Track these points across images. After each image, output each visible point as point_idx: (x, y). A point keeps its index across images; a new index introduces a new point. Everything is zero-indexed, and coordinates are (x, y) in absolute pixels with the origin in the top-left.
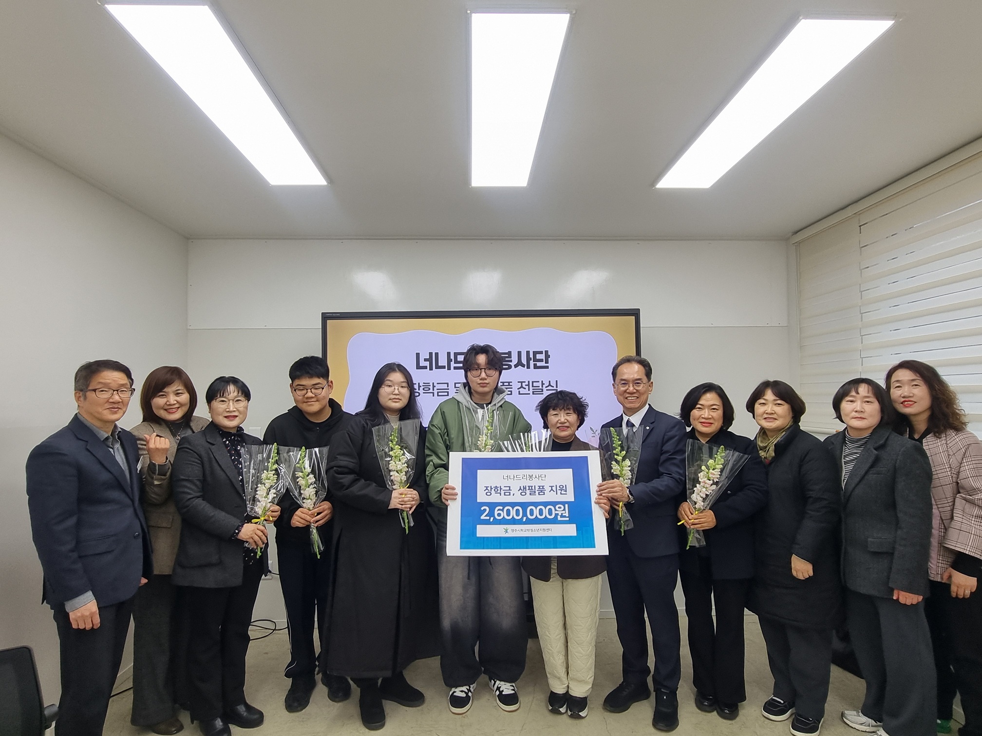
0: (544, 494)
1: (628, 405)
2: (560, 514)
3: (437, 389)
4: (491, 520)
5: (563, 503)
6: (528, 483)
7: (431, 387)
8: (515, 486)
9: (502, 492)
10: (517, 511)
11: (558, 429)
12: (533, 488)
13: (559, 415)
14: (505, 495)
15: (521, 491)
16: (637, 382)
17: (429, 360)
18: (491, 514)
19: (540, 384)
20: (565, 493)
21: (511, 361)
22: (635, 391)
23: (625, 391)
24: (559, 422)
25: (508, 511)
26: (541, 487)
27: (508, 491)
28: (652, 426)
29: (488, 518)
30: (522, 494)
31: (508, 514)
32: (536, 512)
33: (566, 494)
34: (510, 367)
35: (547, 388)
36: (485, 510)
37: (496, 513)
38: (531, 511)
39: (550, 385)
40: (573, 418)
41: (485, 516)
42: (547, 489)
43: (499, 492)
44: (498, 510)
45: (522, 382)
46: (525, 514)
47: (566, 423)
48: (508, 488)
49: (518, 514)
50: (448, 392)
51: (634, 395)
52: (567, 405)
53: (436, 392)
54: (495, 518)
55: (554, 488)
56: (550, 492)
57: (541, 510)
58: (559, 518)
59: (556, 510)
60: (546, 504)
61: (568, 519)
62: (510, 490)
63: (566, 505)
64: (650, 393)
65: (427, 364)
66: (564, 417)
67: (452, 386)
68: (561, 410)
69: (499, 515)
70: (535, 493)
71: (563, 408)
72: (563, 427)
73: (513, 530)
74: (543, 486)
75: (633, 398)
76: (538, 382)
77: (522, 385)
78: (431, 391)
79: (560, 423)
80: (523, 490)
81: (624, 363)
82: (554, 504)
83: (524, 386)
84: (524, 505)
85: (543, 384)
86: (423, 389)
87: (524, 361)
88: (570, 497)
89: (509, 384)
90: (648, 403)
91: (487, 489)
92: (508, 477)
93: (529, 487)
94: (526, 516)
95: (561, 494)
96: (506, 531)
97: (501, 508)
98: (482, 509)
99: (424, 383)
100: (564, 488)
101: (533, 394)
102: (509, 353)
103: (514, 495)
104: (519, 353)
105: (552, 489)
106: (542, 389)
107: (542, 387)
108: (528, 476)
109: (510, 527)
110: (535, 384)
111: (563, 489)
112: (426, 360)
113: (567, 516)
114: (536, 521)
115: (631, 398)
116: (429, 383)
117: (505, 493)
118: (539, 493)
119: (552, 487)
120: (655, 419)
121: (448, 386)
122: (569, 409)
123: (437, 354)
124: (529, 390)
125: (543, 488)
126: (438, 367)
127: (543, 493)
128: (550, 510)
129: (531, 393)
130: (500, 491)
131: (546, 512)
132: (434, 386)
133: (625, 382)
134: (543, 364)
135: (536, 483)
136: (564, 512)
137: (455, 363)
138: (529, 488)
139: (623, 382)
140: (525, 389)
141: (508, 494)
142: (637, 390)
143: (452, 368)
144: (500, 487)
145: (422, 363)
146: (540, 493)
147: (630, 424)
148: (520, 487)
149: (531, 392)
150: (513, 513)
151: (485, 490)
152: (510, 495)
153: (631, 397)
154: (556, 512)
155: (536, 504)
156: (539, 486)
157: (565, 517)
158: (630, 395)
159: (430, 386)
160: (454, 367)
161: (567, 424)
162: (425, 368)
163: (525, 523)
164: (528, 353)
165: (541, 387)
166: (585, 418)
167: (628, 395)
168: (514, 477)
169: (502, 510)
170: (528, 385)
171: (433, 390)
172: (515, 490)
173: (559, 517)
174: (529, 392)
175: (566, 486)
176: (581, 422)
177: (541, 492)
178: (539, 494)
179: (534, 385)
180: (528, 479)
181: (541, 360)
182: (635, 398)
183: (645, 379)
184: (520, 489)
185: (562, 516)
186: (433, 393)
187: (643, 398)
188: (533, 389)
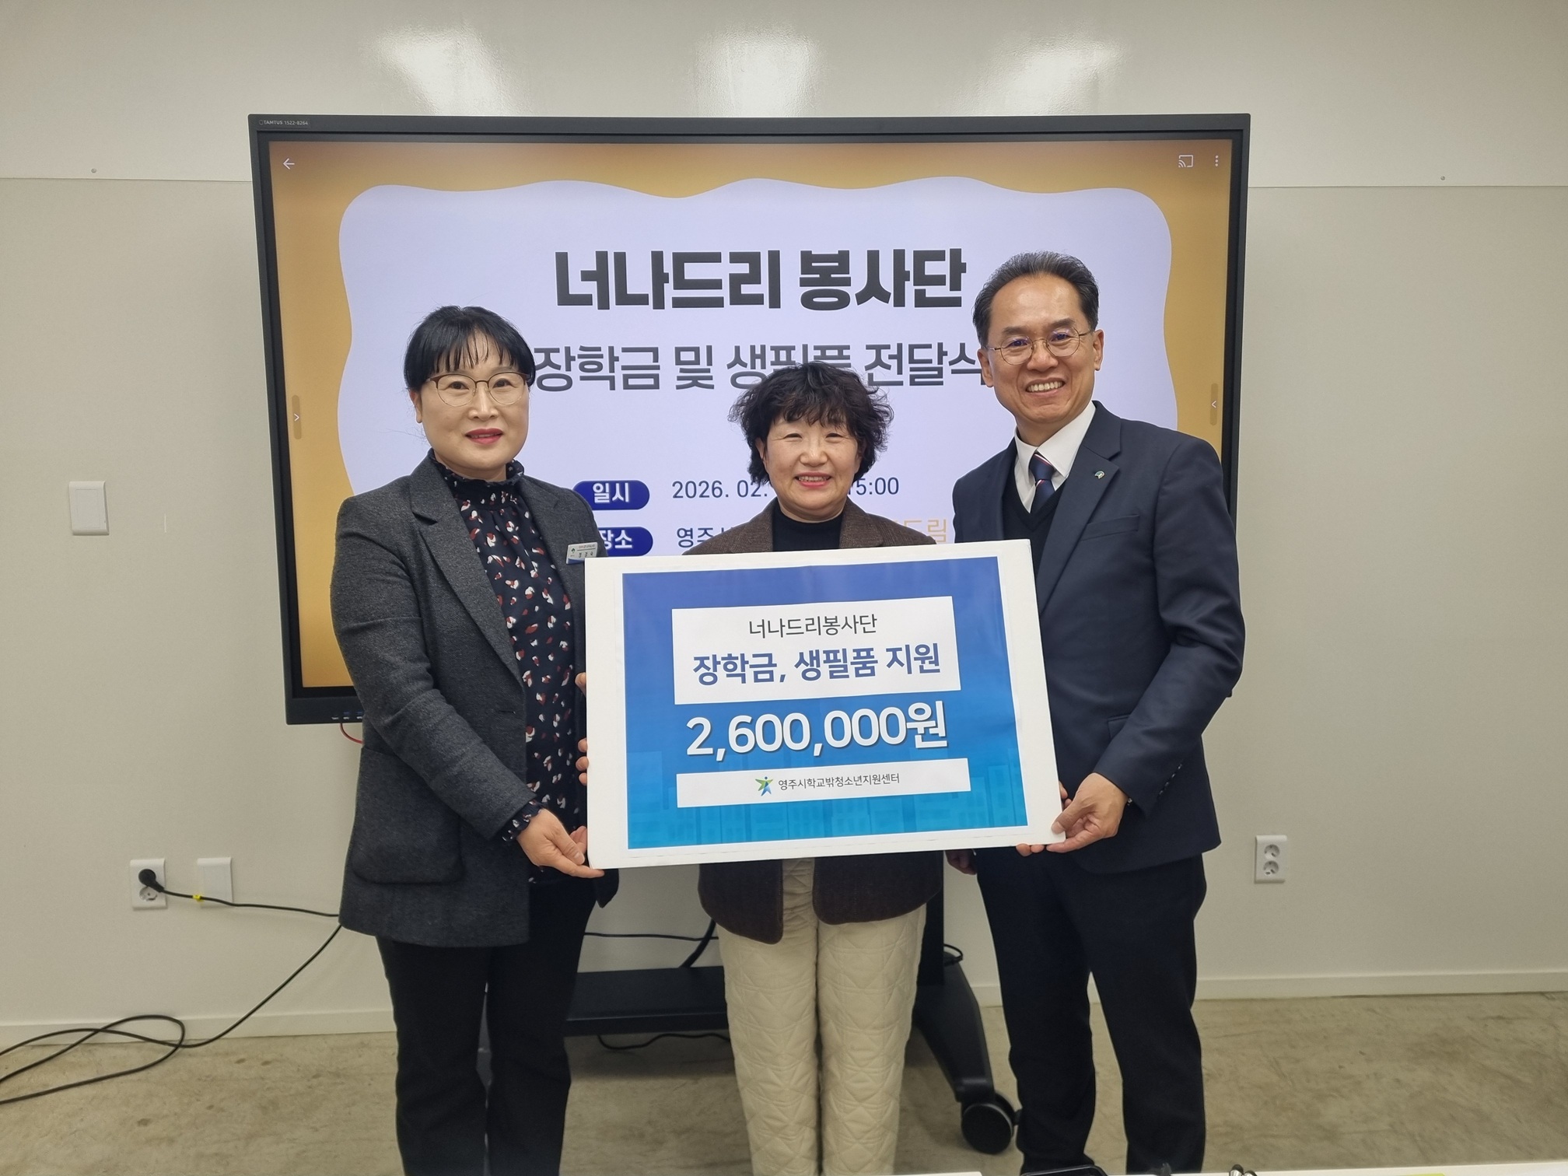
0: (873, 674)
1: (1035, 411)
2: (921, 731)
3: (624, 368)
4: (720, 757)
5: (929, 698)
6: (823, 642)
7: (605, 361)
8: (786, 651)
9: (749, 673)
10: (796, 728)
11: (796, 482)
12: (840, 656)
13: (806, 439)
14: (757, 680)
15: (803, 667)
16: (1056, 333)
17: (598, 275)
18: (718, 738)
19: (932, 354)
20: (933, 667)
21: (847, 282)
22: (1053, 362)
23: (1023, 368)
24: (803, 459)
25: (768, 727)
26: (863, 654)
27: (766, 670)
28: (1114, 467)
29: (710, 751)
30: (809, 674)
31: (769, 737)
32: (851, 728)
33: (938, 671)
34: (843, 301)
35: (956, 367)
36: (699, 727)
37: (733, 734)
38: (837, 723)
39: (962, 356)
40: (844, 450)
41: (699, 747)
42: (882, 657)
43: (739, 671)
44: (740, 725)
45: (878, 349)
46: (817, 735)
47: (822, 464)
48: (765, 660)
49: (796, 735)
50: (656, 377)
51: (1053, 375)
52: (833, 411)
53: (619, 375)
54: (729, 751)
55: (902, 656)
56: (889, 665)
57: (865, 723)
58: (919, 743)
59: (908, 719)
60: (877, 702)
61: (944, 743)
62: (771, 664)
63: (939, 705)
64: (1096, 366)
65: (591, 288)
66: (819, 444)
67: (667, 359)
68: (810, 423)
69: (742, 740)
70: (846, 670)
71: (819, 417)
72: (816, 475)
73: (784, 784)
74: (868, 650)
75: (1047, 387)
76: (929, 346)
77: (878, 355)
78: (605, 372)
79: (806, 464)
80: (809, 664)
81: (1010, 280)
82: (903, 700)
83: (885, 359)
84: (815, 708)
85: (942, 353)
86: (582, 367)
87: (887, 282)
88: (948, 679)
89: (841, 352)
90: (1094, 398)
91: (702, 665)
92: (763, 626)
93: (827, 653)
94: (823, 740)
95: (922, 670)
96: (765, 786)
97: (748, 719)
98: (691, 724)
99: (582, 348)
100: (931, 654)
101: (913, 383)
102: (843, 258)
103: (782, 678)
104: (873, 258)
105: (895, 659)
106: (940, 370)
107: (940, 361)
108: (823, 622)
109: (776, 775)
110: (919, 354)
111: (927, 656)
112: (586, 276)
113: (942, 734)
114: (853, 754)
115: (1041, 387)
116: (599, 349)
117: (756, 674)
118: (857, 670)
119: (894, 651)
120: (1121, 447)
121: (656, 359)
122: (836, 422)
123: (620, 258)
124: (900, 372)
125: (869, 656)
126: (625, 299)
127: (869, 671)
128: (892, 721)
129: (906, 380)
130: (743, 669)
131: (878, 726)
132: (613, 359)
133: (1022, 338)
134: (943, 291)
135: (847, 641)
136: (933, 723)
137: (676, 288)
138: (828, 657)
139: (1015, 338)
140: (888, 367)
141: (767, 676)
142: (1060, 359)
143: (668, 302)
144: (743, 656)
145: (577, 286)
146: (861, 672)
147: (1040, 469)
148: (801, 654)
149: (905, 377)
150: (782, 731)
151: (696, 670)
152: (771, 679)
153: (1044, 383)
154: (911, 725)
155: (849, 704)
156: (858, 651)
157: (936, 737)
158: (1036, 378)
159: (601, 356)
160: (674, 299)
161: (826, 470)
162: (585, 300)
163: (820, 761)
164: (899, 256)
165: (935, 364)
166: (877, 452)
167: (1029, 379)
168: (782, 626)
169: (751, 726)
170: (898, 357)
171: (612, 370)
172: (786, 663)
173: (918, 738)
174: (899, 378)
175: (935, 646)
176: (865, 461)
177: (865, 668)
178: (858, 675)
179: (916, 357)
180: (824, 630)
181: (938, 280)
182: (1056, 385)
183: (1081, 324)
184: (802, 660)
185: (926, 736)
186: (612, 380)
187: (1079, 383)
188: (912, 369)
